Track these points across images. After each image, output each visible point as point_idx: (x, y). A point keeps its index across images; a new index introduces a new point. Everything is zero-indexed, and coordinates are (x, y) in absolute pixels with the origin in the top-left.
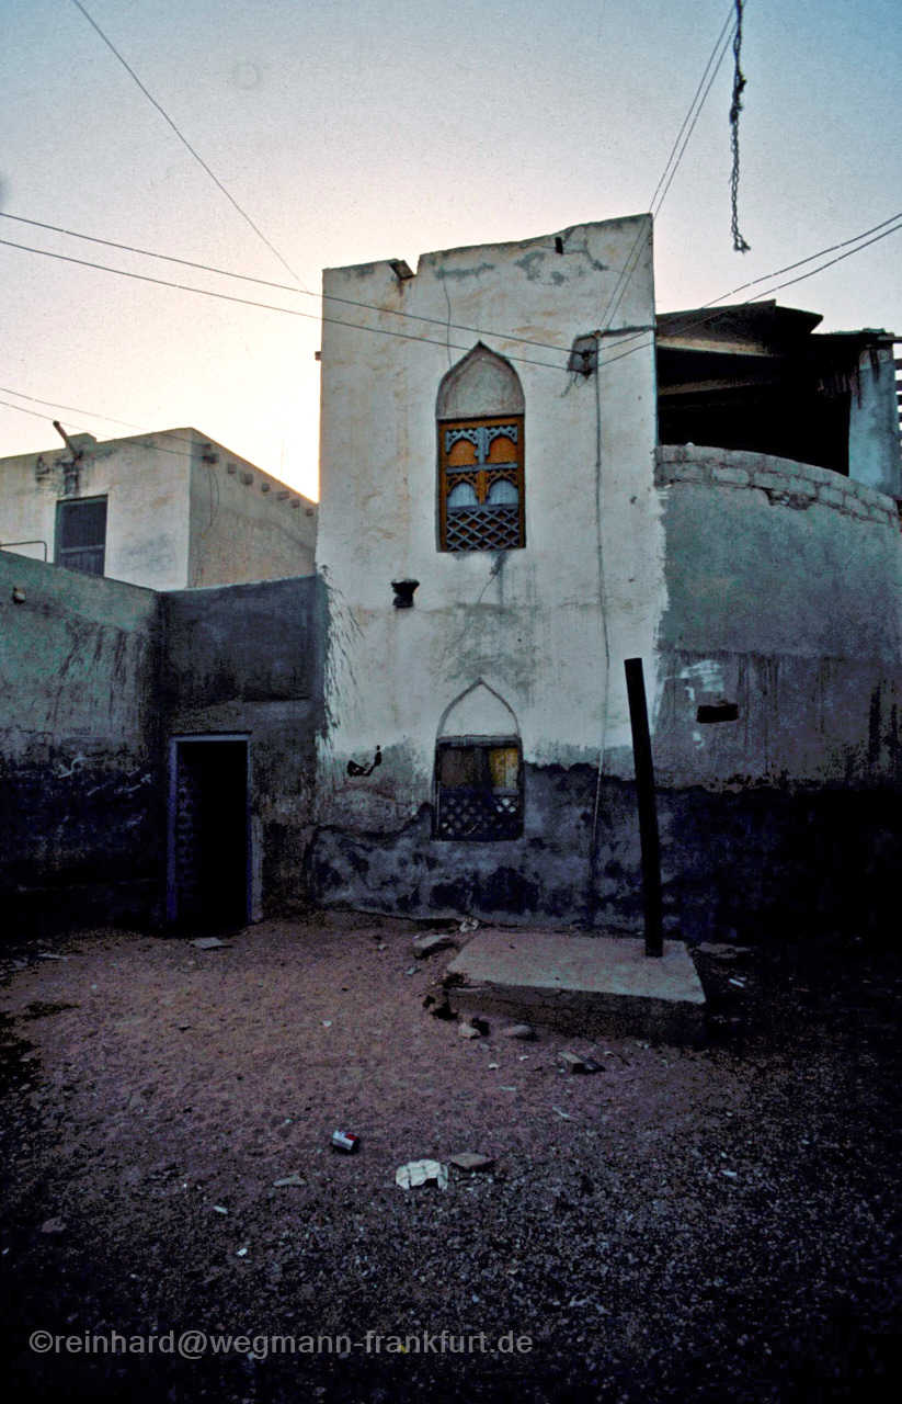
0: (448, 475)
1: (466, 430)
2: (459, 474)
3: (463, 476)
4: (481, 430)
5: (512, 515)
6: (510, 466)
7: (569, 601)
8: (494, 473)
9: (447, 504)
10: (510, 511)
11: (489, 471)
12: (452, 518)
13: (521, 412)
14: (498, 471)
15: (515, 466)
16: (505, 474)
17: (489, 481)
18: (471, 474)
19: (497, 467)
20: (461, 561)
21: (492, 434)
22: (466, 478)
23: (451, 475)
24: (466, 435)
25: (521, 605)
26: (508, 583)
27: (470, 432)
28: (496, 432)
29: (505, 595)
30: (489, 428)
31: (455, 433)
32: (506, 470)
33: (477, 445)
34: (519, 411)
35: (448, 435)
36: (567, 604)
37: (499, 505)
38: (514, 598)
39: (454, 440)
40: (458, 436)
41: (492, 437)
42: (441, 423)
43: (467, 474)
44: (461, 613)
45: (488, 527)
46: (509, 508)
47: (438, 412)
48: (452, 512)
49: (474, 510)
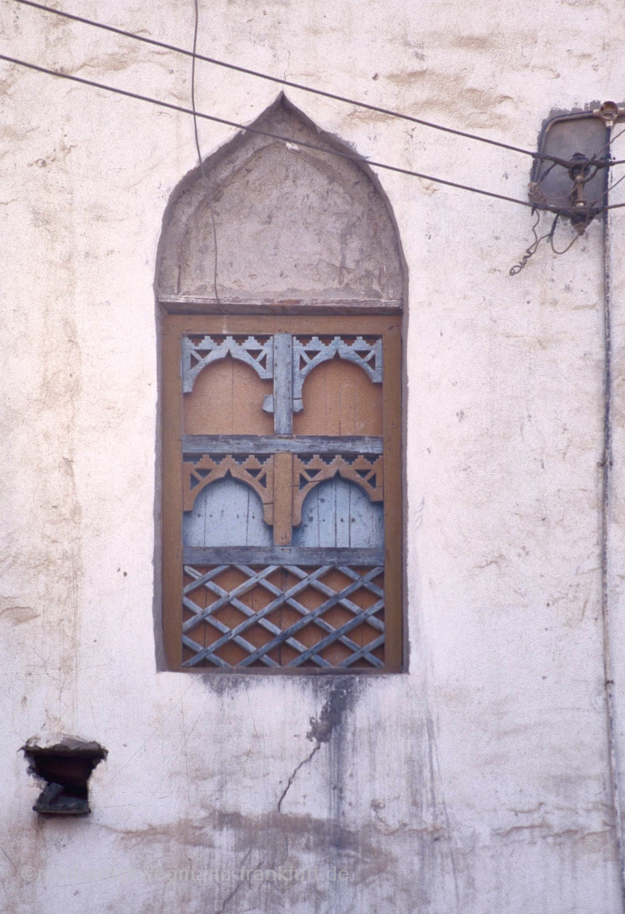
0: (188, 457)
1: (240, 339)
2: (218, 457)
3: (228, 464)
4: (280, 340)
5: (366, 580)
6: (361, 448)
7: (524, 821)
8: (314, 463)
9: (185, 538)
10: (361, 569)
11: (305, 457)
12: (197, 575)
13: (394, 303)
14: (327, 457)
15: (375, 448)
16: (348, 470)
17: (303, 481)
18: (252, 462)
19: (324, 448)
20: (226, 698)
21: (312, 354)
22: (238, 471)
23: (196, 457)
24: (240, 352)
25: (393, 823)
26: (358, 764)
27: (252, 344)
28: (326, 352)
29: (349, 796)
30: (304, 339)
31: (206, 343)
32: (350, 457)
33: (270, 382)
34: (388, 299)
35: (190, 346)
36: (519, 829)
37: (329, 550)
38: (376, 806)
39: (204, 362)
40: (218, 353)
41: (311, 363)
42: (168, 313)
43: (240, 457)
44: (225, 839)
45: (300, 607)
46: (356, 561)
47: (160, 283)
48: (198, 559)
49: (260, 559)
